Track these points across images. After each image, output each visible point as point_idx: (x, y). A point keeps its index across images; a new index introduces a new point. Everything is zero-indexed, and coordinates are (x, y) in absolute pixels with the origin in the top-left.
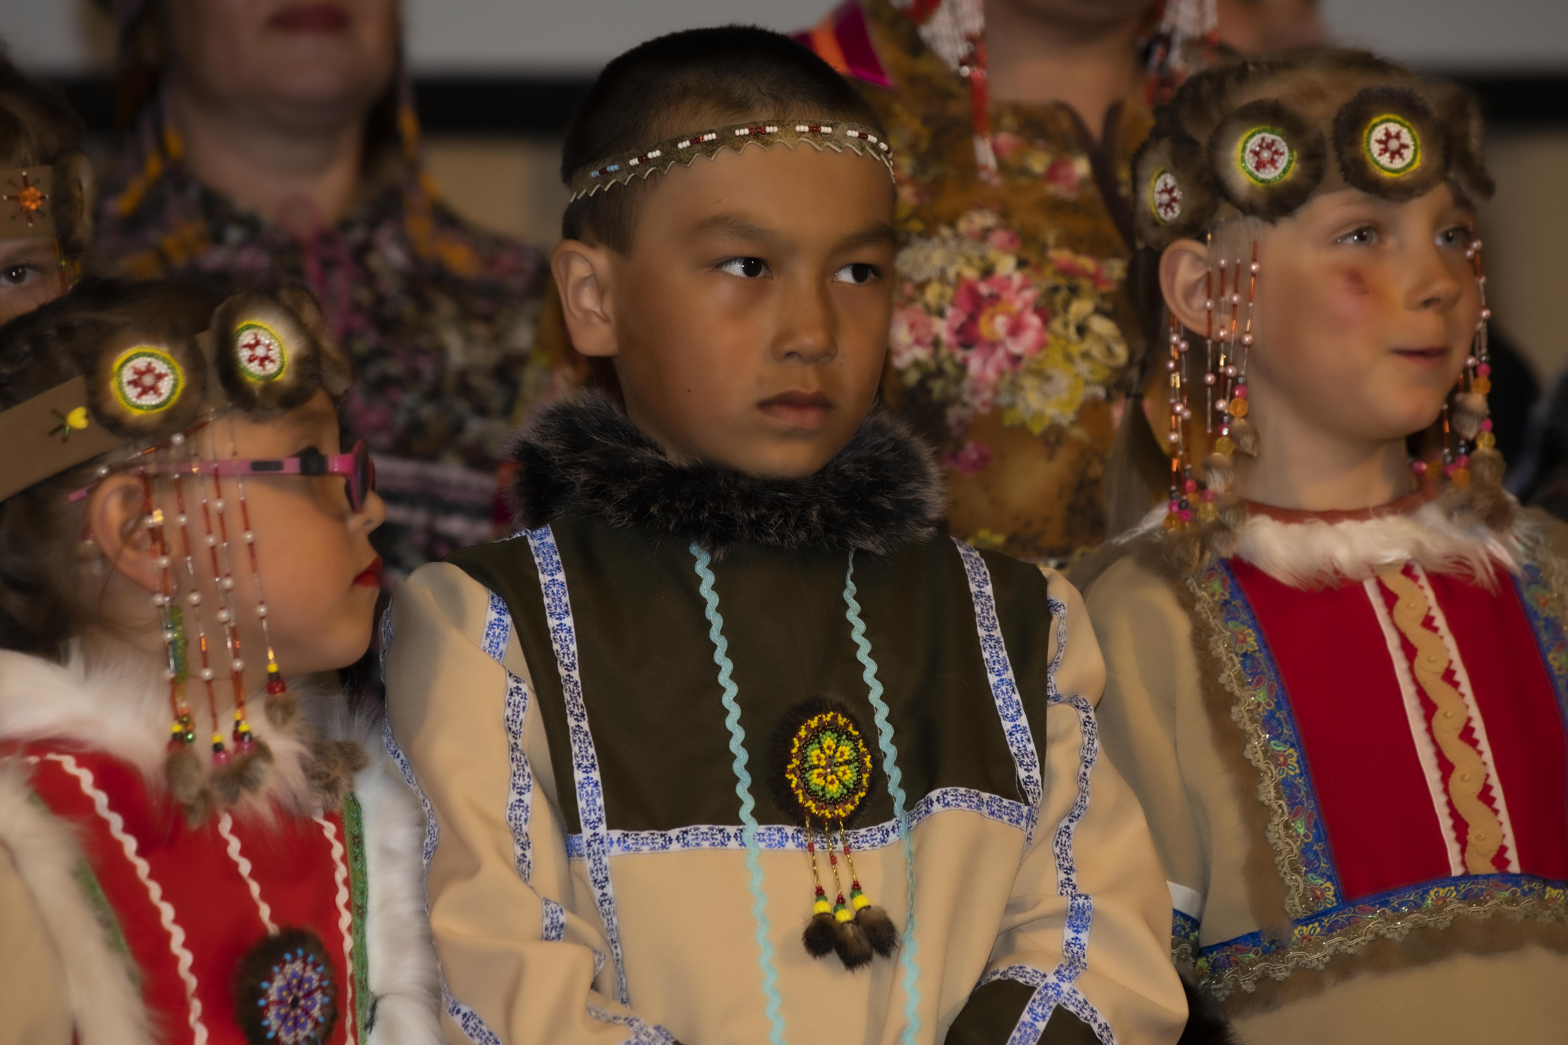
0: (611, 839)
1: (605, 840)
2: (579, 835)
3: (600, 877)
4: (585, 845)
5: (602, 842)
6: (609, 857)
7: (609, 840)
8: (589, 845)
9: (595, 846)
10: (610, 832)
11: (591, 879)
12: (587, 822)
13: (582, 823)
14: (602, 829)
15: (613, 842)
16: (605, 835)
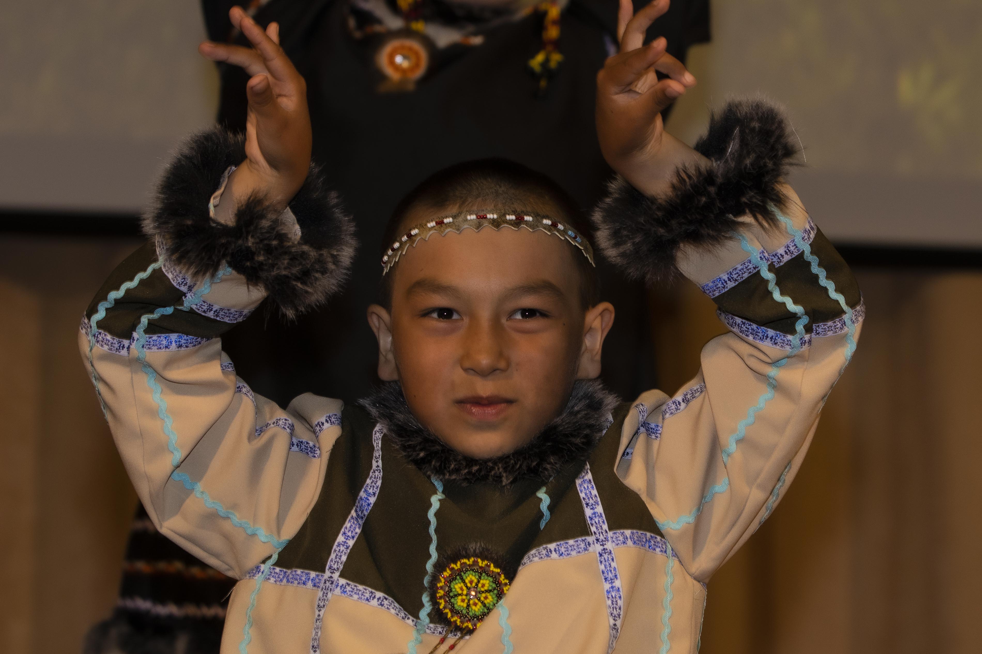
0: (338, 584)
1: (335, 583)
2: (323, 574)
3: (322, 604)
4: (323, 581)
5: (332, 583)
6: (332, 594)
7: (336, 584)
8: (325, 583)
9: (328, 584)
10: (340, 579)
11: (317, 603)
12: (330, 568)
13: (327, 567)
14: (336, 575)
15: (338, 586)
16: (336, 579)
